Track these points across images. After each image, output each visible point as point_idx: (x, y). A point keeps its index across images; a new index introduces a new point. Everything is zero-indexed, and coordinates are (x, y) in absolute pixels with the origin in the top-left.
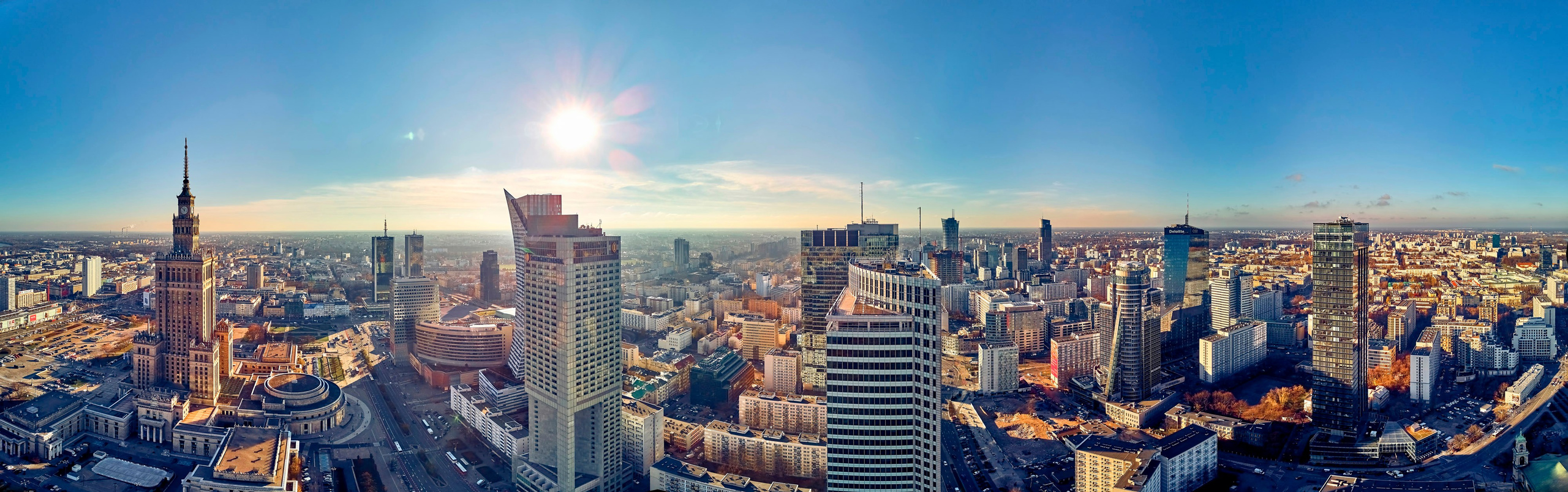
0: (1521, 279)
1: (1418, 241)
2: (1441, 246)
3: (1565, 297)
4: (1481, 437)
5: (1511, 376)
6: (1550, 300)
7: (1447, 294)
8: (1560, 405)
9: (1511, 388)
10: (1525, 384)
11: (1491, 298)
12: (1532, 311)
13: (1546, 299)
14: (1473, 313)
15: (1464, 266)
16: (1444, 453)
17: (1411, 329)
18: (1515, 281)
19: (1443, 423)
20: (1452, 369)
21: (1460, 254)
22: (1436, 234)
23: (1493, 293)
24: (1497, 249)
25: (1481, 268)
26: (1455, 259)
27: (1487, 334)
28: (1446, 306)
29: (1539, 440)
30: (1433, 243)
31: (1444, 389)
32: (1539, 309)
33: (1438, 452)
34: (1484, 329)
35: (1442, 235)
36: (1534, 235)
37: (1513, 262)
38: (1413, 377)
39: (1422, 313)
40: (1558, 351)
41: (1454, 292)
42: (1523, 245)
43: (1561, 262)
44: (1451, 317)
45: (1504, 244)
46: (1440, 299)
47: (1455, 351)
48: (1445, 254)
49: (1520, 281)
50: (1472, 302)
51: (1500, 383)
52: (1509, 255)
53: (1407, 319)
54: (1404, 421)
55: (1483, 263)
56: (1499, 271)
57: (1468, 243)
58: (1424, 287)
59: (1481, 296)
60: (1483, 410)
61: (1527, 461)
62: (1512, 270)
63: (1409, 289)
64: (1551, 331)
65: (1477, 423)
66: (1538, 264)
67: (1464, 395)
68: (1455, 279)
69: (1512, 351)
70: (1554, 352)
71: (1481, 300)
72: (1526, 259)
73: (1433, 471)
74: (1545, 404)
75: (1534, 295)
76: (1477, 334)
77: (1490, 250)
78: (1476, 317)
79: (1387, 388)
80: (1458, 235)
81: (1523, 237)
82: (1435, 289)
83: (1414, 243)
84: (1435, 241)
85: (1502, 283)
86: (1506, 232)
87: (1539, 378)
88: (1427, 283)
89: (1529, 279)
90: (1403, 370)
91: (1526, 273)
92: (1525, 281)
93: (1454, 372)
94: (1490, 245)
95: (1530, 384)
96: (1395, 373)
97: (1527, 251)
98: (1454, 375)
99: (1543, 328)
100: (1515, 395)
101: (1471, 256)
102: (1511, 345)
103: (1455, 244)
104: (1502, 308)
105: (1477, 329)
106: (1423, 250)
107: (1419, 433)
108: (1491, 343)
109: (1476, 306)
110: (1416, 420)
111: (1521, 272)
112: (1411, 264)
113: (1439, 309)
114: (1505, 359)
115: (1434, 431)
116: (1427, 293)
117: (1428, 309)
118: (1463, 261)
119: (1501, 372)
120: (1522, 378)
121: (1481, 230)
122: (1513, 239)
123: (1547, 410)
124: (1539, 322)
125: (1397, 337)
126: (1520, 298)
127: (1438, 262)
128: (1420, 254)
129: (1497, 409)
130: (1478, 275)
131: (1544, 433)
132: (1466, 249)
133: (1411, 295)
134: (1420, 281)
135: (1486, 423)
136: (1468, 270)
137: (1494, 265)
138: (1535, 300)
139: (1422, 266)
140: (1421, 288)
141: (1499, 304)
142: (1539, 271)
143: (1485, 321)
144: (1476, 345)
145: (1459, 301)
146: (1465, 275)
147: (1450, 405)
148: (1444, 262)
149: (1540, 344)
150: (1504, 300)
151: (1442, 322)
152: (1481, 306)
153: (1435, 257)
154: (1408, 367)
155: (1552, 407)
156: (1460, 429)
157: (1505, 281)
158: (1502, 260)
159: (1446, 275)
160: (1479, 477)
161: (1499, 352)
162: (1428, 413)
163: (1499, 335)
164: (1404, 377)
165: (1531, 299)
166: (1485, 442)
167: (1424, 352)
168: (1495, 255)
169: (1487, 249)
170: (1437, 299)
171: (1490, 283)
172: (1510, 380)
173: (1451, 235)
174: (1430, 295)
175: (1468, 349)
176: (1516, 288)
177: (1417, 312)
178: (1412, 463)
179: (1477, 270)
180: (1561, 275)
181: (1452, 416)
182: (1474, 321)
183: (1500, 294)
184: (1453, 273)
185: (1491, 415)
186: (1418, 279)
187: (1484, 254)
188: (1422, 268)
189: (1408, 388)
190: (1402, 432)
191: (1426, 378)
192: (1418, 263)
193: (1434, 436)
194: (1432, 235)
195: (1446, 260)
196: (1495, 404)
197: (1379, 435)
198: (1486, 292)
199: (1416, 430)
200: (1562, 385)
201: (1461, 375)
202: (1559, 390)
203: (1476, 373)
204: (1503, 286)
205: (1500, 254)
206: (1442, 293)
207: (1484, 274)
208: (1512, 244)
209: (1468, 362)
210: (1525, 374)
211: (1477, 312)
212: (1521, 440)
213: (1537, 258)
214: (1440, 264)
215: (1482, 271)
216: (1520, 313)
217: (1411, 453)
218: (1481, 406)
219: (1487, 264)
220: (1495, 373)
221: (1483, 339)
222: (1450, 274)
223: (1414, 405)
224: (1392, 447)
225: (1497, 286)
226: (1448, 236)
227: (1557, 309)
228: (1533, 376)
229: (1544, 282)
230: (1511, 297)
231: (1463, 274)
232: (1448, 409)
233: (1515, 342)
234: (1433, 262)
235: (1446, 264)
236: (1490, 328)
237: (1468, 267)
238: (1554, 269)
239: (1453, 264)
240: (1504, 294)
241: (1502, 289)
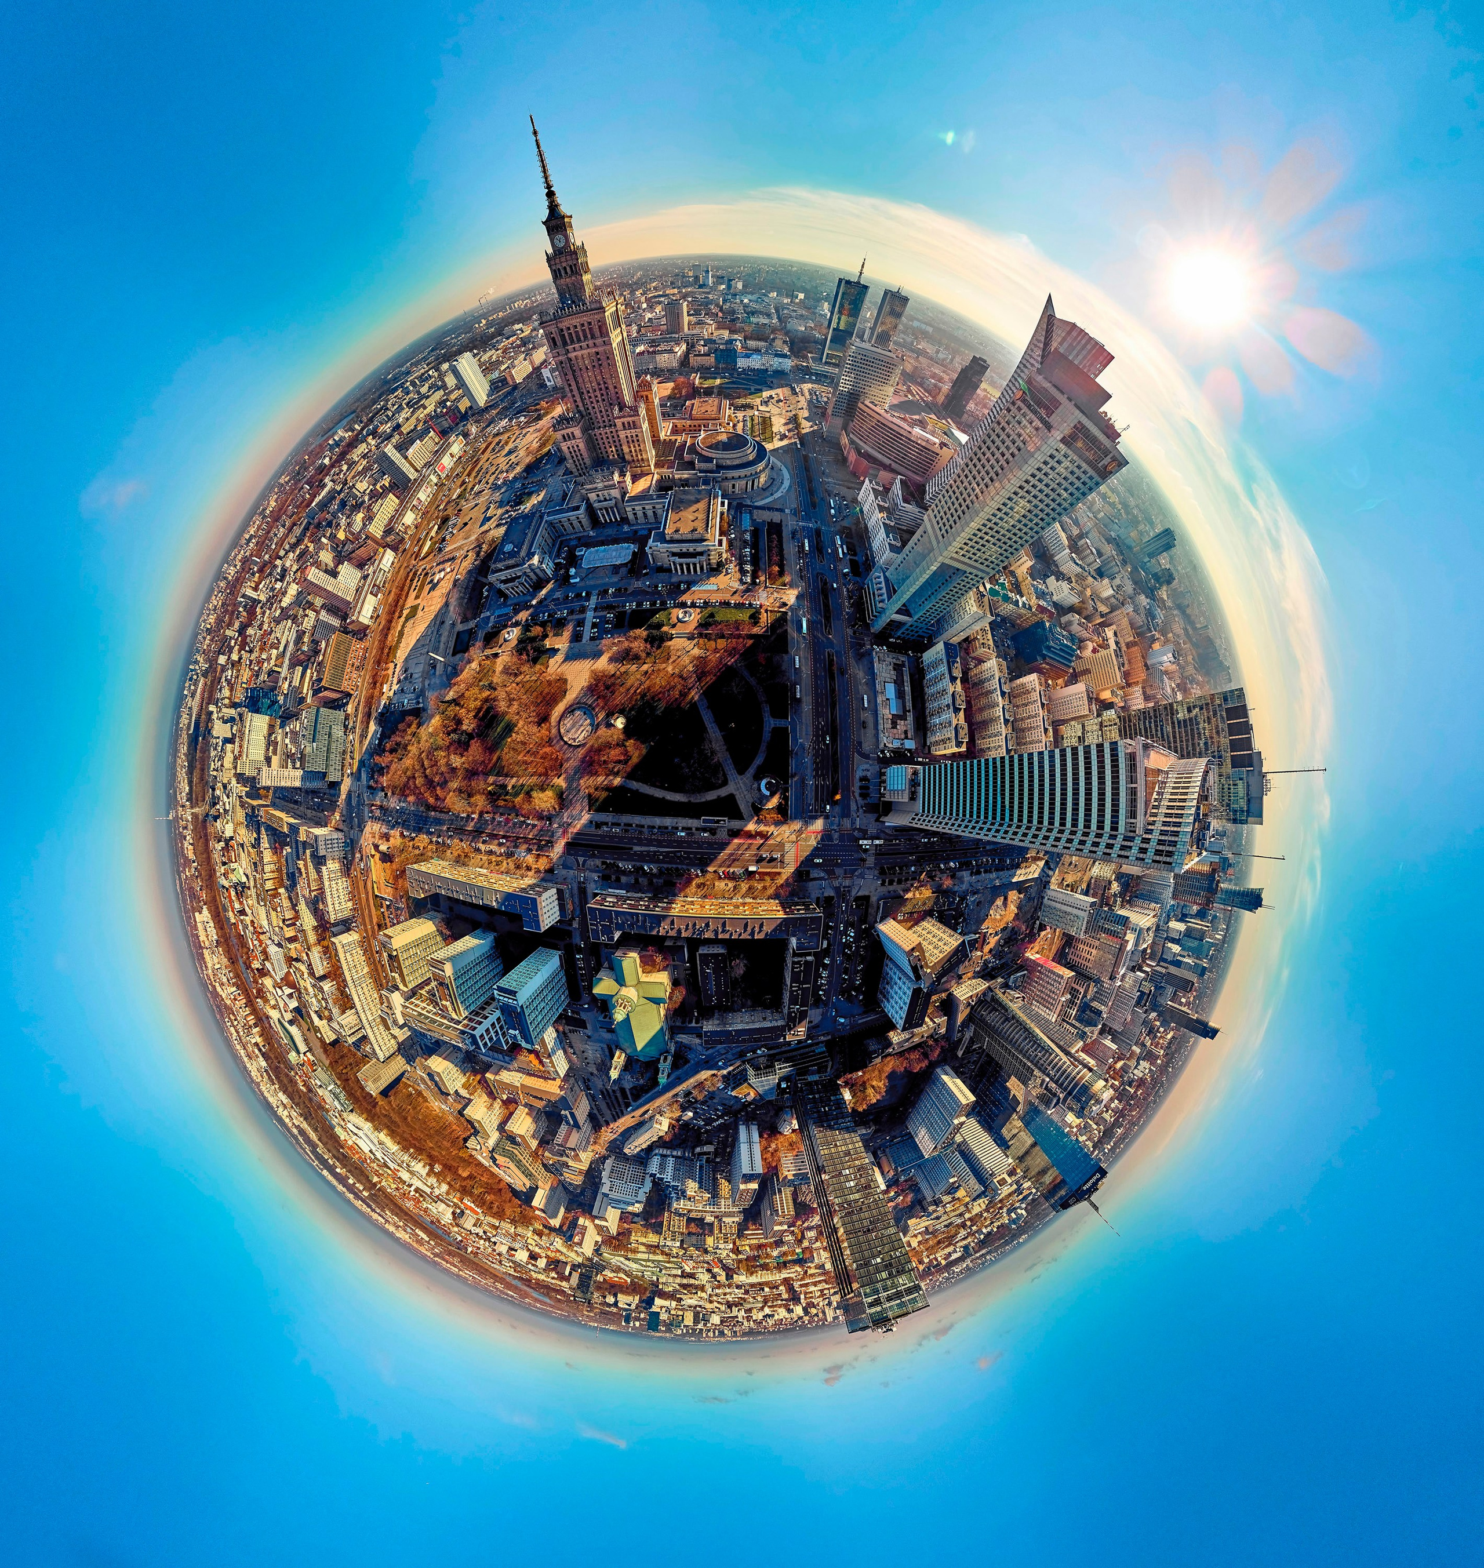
0: (627, 1262)
1: (771, 1322)
2: (737, 1317)
3: (576, 1224)
4: (695, 1087)
5: (659, 1147)
6: (596, 1226)
7: (725, 1250)
8: (620, 1106)
9: (661, 1134)
10: (647, 1136)
11: (669, 1243)
12: (621, 1219)
13: (600, 1229)
14: (693, 1225)
15: (702, 1288)
16: (725, 1072)
17: (765, 1204)
18: (635, 1261)
19: (726, 1102)
20: (718, 1160)
21: (708, 1306)
22: (745, 1334)
23: (666, 1250)
24: (654, 1309)
25: (679, 1285)
26: (715, 1298)
27: (678, 1199)
28: (726, 1234)
29: (648, 1075)
30: (748, 1321)
31: (727, 1137)
32: (612, 1219)
33: (729, 1073)
34: (681, 1205)
35: (735, 1332)
36: (595, 1321)
37: (633, 1288)
38: (757, 1149)
39: (755, 1224)
40: (603, 1164)
41: (716, 1253)
42: (615, 1310)
43: (567, 1273)
44: (720, 1220)
45: (642, 1316)
46: (734, 1243)
47: (715, 1179)
48: (730, 1305)
49: (629, 1259)
50: (694, 1239)
51: (671, 1141)
52: (637, 1298)
53: (772, 1214)
54: (761, 1102)
55: (675, 1291)
56: (655, 1278)
57: (696, 1321)
58: (755, 1258)
59: (681, 1247)
60: (691, 1114)
61: (662, 1058)
62: (637, 1277)
63: (775, 1253)
64: (605, 1189)
65: (696, 1101)
66: (600, 1278)
67: (707, 1131)
68: (716, 1270)
69: (653, 1175)
70: (609, 1162)
71: (682, 1241)
72: (615, 1288)
73: (733, 1055)
74: (633, 1111)
75: (614, 1238)
76: (690, 1199)
77: (664, 1310)
78: (690, 1220)
79: (780, 1133)
80: (711, 1334)
81: (613, 1322)
82: (740, 1257)
83: (776, 1317)
84: (746, 1323)
85: (653, 1261)
86: (636, 1334)
87: (631, 1139)
88: (752, 1264)
89: (617, 1260)
90: (769, 1155)
91: (618, 1270)
92: (622, 1259)
93: (716, 1157)
94: (664, 1316)
95: (642, 1134)
96: (776, 1151)
97: (611, 1299)
98: (716, 1153)
99: (613, 1195)
100: (658, 1126)
101: (693, 1302)
102: (653, 1182)
103: (715, 1319)
104: (657, 1228)
105: (689, 1205)
106: (762, 1309)
107: (746, 1091)
108: (675, 1188)
109: (690, 1234)
110: (750, 1103)
111: (625, 1272)
112: (777, 1287)
113: (735, 1230)
114: (662, 1167)
115: (733, 1094)
116: (751, 1250)
117: (748, 1229)
118: (704, 1295)
119: (669, 1153)
120: (649, 1143)
121: (677, 1339)
122: (627, 1321)
123: (633, 1103)
124: (615, 1203)
125: (780, 1191)
126: (633, 1238)
127: (739, 1293)
128: (765, 1302)
129: (678, 1114)
130: (684, 1275)
131: (642, 1082)
132: (699, 1313)
133: (770, 1245)
134: (761, 1266)
135: (689, 1101)
136: (697, 1283)
137: (660, 1287)
138: (614, 1231)
139: (761, 1286)
140: (759, 1256)
141: (661, 1234)
142: (600, 1268)
143: (680, 1215)
144: (692, 1187)
145: (710, 1241)
146: (701, 1276)
147: (721, 1121)
148: (730, 1293)
149: (620, 1176)
150: (653, 1238)
151: (730, 1215)
152: (682, 1234)
153: (744, 1300)
154: (764, 1159)
155: (628, 1105)
156: (711, 1096)
157: (649, 1264)
158: (649, 1292)
159: (727, 1275)
160: (700, 1048)
161: (668, 1176)
162: (739, 1111)
163: (666, 1196)
164: (766, 1148)
165: (619, 1234)
166: (692, 1081)
167: (748, 1178)
168: (658, 1302)
169: (668, 1310)
170: (738, 1243)
171: (669, 1262)
172: (661, 1143)
173: (722, 1334)
174: (747, 1248)
175: (700, 1183)
176: (635, 1251)
177: (761, 1225)
178: (749, 1061)
179: (685, 1281)
180: (573, 1255)
181: (718, 1110)
182: (693, 1215)
183: (657, 1247)
184: (718, 1278)
185: (684, 1109)
186: (765, 1267)
187: (674, 1304)
188: (760, 1284)
189: (761, 1136)
190: (760, 1090)
191: (744, 1148)
192: (767, 1289)
193: (733, 1089)
194: (751, 1333)
195: (728, 1296)
196: (678, 1120)
197: (779, 1084)
198: (675, 1251)
199: (749, 1094)
200: (612, 1126)
201: (709, 1153)
202: (615, 1121)
203: (693, 1154)
204: (652, 1257)
205: (650, 1302)
206: (732, 1251)
207: (675, 1276)
208: (630, 1315)
209: (701, 1167)
210: (644, 1146)
211: (687, 1227)
212: (662, 1079)
213: (599, 1287)
214: (737, 1291)
215: (678, 1280)
216: (636, 1219)
217: (751, 1072)
218: (692, 1119)
219: (671, 1289)
220: (675, 1153)
221: (684, 1192)
222: (722, 1278)
223: (754, 1119)
224: (766, 1074)
225: (660, 1258)
226: (726, 1332)
227: (590, 1214)
228: (636, 1143)
229: (597, 1251)
230: (644, 1240)
231: (704, 1278)
232: (721, 1117)
233: (648, 1185)
234: (747, 1292)
235: (728, 1290)
236: (675, 1205)
237: (696, 1287)
238: (579, 1266)
239: (717, 1291)
240: (652, 1246)
241: (654, 1253)
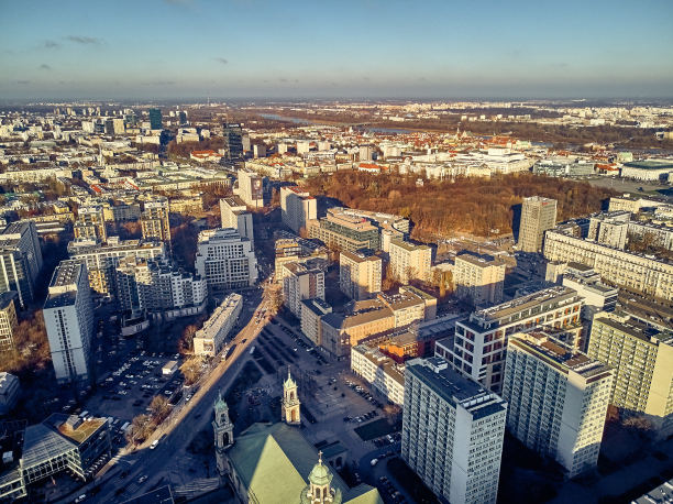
0: (199, 175)
1: (18, 122)
2: (62, 130)
3: (264, 198)
4: (169, 413)
5: (199, 315)
6: (243, 204)
7: (87, 206)
8: (267, 349)
9: (201, 332)
10: (219, 323)
11: (158, 205)
12: (219, 219)
13: (238, 201)
14: (133, 231)
15: (109, 160)
16: (123, 452)
17: (35, 268)
18: (190, 178)
19: (113, 404)
20: (114, 318)
21: (98, 141)
22: (50, 110)
23: (159, 197)
24: (158, 132)
25: (136, 161)
26: (92, 150)
27: (158, 258)
28: (89, 224)
29: (244, 404)
30: (47, 125)
31: (105, 350)
32: (229, 216)
33: (115, 453)
34: (152, 251)
35: (63, 113)
36: (214, 109)
37: (185, 150)
38: (54, 343)
39: (50, 240)
40: (260, 273)
41: (99, 201)
42: (198, 124)
43: (255, 147)
44: (99, 241)
45: (169, 123)
46: (76, 215)
47: (113, 290)
48: (73, 143)
49: (198, 178)
50: (129, 215)
51: (185, 328)
52: (179, 141)
53: (25, 254)
54: (52, 418)
55: (140, 154)
56: (165, 164)
57: (110, 124)
58: (46, 198)
59: (142, 203)
60: (166, 371)
61: (231, 439)
62: (185, 162)
63: (17, 204)
64: (248, 246)
65: (162, 392)
66: (222, 152)
67: (137, 353)
68: (96, 182)
69: (198, 278)
70: (254, 276)
71: (142, 209)
72: (204, 145)
73: (112, 487)
74: (247, 349)
75: (222, 197)
76: (143, 261)
77: (148, 132)
78: (138, 235)
79: (13, 372)
80: (91, 111)
81: (197, 111)
82: (66, 199)
83: (11, 127)
84: (50, 122)
85: (171, 182)
86: (171, 104)
87: (237, 313)
88: (49, 191)
89: (211, 175)
90: (34, 336)
91: (206, 165)
92: (205, 177)
93: (118, 321)
94: (146, 125)
95: (226, 324)
96: (21, 345)
97: (205, 133)
98: (118, 326)
99: (237, 242)
100: (208, 341)
101: (117, 144)
102: (194, 271)
103: (88, 127)
104: (175, 219)
105: (141, 253)
106: (31, 138)
107: (80, 430)
108: (166, 270)
109: (135, 220)
110: (71, 412)
111: (198, 164)
112: (12, 162)
113: (77, 231)
114: (188, 291)
115: (103, 420)
116: (52, 208)
117: (59, 233)
118: (106, 153)
119: (184, 311)
120: (214, 316)
121: (129, 103)
122: (182, 115)
123: (251, 359)
124: (231, 234)
125: (13, 286)
126: (200, 202)
127: (62, 157)
128: (27, 146)
129: (185, 366)
130: (133, 173)
131: (249, 393)
132: (109, 133)
133: (24, 214)
134: (37, 189)
135: (172, 389)
136: (117, 166)
137: (157, 156)
138: (223, 204)
139: (34, 165)
140: (40, 200)
141: (170, 214)
142: (225, 162)
143: (151, 239)
144: (143, 276)
145: (108, 215)
146: (112, 174)
147: (118, 373)
148: (73, 156)
149: (234, 266)
150: (178, 206)
151: (84, 250)
152: (144, 218)
153: (55, 149)
154: (42, 329)
155: (257, 354)
156: (139, 407)
157: (175, 178)
158: (167, 148)
159: (81, 177)
160: (175, 479)
161: (178, 282)
162: (90, 394)
163: (175, 259)
164: (38, 347)
165: (217, 202)
166: (175, 420)
167: (65, 300)
168: (156, 140)
169: (143, 132)
170: (71, 216)
171: (153, 184)
172: (198, 321)
173: (78, 111)
174: (57, 210)
175: (133, 283)
176: (194, 189)
177: (40, 239)
178: (80, 484)
179: (130, 166)
180: (256, 167)
181: (125, 388)
182: (135, 243)
183: (170, 199)
184: (91, 173)
185: (178, 376)
186: (31, 187)
187: (138, 140)
188: (36, 167)
189: (49, 364)
190: (54, 437)
191: (76, 340)
192: (26, 161)
193: (105, 427)
194: (44, 111)
195: (77, 153)
196: (182, 358)
197: (17, 456)
198: (149, 197)
199: (75, 427)
200: (267, 320)
201: (129, 324)
202: (265, 328)
203: (150, 318)
204: (174, 186)
205: (164, 138)
206: (78, 206)
207: (143, 170)
208: (182, 123)
209: (136, 304)
210: (218, 310)
211: (139, 228)
212: (221, 407)
213: (220, 143)
214: (66, 159)
215: (138, 166)
216: (203, 223)
217: (75, 467)
218: (163, 365)
219: (145, 156)
220: (176, 313)
221: (153, 267)
222: (86, 175)
223: (64, 387)
224: (44, 469)
225: (164, 187)
226: (74, 113)
227: (254, 214)
228: (230, 310)
229: (233, 178)
230: (187, 202)
231: (109, 172)
232: (118, 380)
233: (199, 265)
234: (53, 158)
235: (78, 160)
236: (161, 249)
237: (116, 161)
238: (246, 158)
239: (91, 159)
240: (177, 198)
241: (172, 191)
